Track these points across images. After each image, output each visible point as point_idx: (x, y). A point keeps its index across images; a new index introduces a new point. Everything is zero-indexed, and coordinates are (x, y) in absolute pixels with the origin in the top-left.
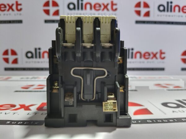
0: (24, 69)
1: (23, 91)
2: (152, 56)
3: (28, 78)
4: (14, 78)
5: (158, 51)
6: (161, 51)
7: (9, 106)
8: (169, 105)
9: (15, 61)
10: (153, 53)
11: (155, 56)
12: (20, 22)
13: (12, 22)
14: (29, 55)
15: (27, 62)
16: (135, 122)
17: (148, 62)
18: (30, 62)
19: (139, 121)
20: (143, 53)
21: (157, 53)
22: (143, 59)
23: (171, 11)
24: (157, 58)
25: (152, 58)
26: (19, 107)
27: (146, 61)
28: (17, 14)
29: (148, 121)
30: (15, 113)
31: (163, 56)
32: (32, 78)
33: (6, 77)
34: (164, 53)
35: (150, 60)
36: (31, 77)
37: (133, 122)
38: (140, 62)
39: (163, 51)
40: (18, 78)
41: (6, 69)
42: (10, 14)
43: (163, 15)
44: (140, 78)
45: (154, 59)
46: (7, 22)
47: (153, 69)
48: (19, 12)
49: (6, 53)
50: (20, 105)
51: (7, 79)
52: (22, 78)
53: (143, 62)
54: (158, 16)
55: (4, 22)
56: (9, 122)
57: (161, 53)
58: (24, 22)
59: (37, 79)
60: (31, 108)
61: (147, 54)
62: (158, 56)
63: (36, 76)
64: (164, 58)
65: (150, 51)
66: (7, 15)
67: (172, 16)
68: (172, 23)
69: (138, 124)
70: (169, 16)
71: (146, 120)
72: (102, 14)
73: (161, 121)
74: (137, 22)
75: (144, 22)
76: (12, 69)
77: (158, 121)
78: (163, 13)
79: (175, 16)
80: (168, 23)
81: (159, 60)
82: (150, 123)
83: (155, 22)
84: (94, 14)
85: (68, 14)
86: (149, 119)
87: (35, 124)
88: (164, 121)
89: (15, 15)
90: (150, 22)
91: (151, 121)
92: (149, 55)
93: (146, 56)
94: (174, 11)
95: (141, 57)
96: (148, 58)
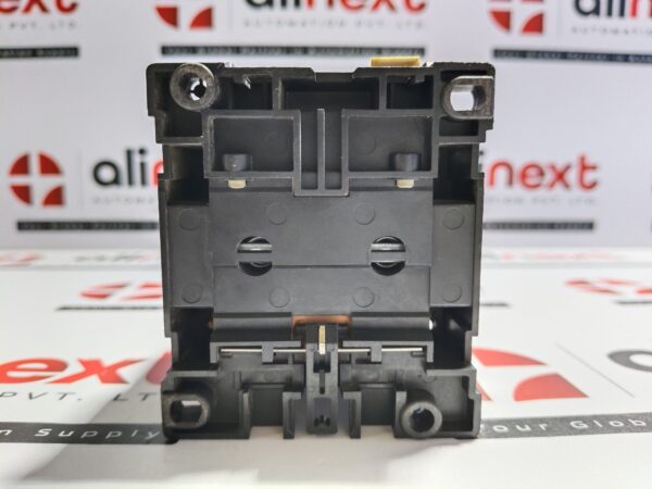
0: (87, 226)
1: (91, 308)
2: (549, 177)
3: (101, 259)
4: (52, 257)
5: (573, 159)
6: (583, 159)
7: (43, 366)
8: (636, 359)
9: (55, 197)
10: (553, 168)
11: (560, 176)
12: (72, 52)
13: (41, 53)
14: (107, 174)
15: (97, 200)
16: (528, 428)
17: (535, 200)
18: (107, 201)
19: (543, 426)
20: (518, 165)
21: (568, 168)
22: (518, 190)
23: (622, 13)
24: (567, 186)
25: (552, 185)
26: (80, 369)
27: (529, 195)
28: (61, 24)
29: (573, 424)
30: (65, 395)
31: (590, 177)
32: (118, 259)
33: (22, 254)
34: (594, 168)
35: (541, 193)
36: (112, 253)
37: (518, 427)
38: (508, 201)
39: (590, 161)
40: (67, 257)
41: (23, 226)
42: (34, 25)
43: (594, 30)
44: (508, 257)
45: (559, 188)
46: (23, 53)
47: (552, 226)
48: (67, 18)
49: (21, 166)
50: (84, 363)
51: (25, 263)
52: (81, 259)
53: (519, 201)
54: (574, 30)
55: (13, 53)
56: (44, 433)
57: (584, 167)
58: (83, 52)
59: (135, 263)
60: (123, 372)
61: (532, 172)
62: (572, 176)
63: (130, 252)
64: (593, 185)
65: (543, 159)
66: (24, 26)
67: (626, 32)
68: (625, 58)
69: (538, 436)
70: (616, 32)
71: (566, 420)
72: (370, 24)
73: (622, 424)
74: (498, 53)
75: (522, 54)
76: (45, 226)
77: (612, 423)
78: (592, 20)
79: (634, 31)
80: (611, 58)
81: (577, 192)
82: (582, 432)
83: (564, 56)
84: (342, 24)
85: (247, 24)
86: (577, 418)
87: (147, 438)
88: (633, 422)
89: (52, 27)
90: (546, 55)
91: (585, 426)
92: (541, 173)
93: (528, 176)
94: (634, 13)
95: (510, 182)
96: (536, 186)
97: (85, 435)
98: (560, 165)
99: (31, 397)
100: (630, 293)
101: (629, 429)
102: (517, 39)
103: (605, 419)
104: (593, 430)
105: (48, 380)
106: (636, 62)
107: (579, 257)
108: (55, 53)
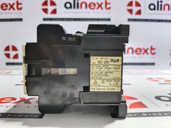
2: (143, 51)
5: (149, 47)
6: (151, 47)
7: (11, 99)
8: (162, 98)
10: (144, 49)
11: (146, 51)
12: (21, 20)
16: (131, 115)
17: (139, 57)
19: (135, 115)
20: (135, 49)
21: (148, 49)
24: (147, 54)
25: (144, 54)
28: (18, 13)
29: (143, 114)
31: (153, 51)
33: (8, 71)
34: (154, 49)
35: (141, 55)
37: (129, 115)
38: (132, 58)
41: (8, 64)
42: (11, 13)
43: (154, 14)
44: (132, 72)
45: (145, 54)
46: (8, 20)
47: (144, 64)
48: (19, 11)
49: (7, 49)
50: (21, 98)
51: (8, 73)
53: (135, 58)
54: (149, 14)
55: (6, 20)
56: (9, 115)
57: (152, 49)
58: (24, 20)
60: (31, 101)
64: (154, 54)
65: (141, 47)
66: (9, 13)
67: (162, 14)
68: (162, 21)
69: (134, 117)
70: (160, 14)
71: (141, 113)
72: (96, 13)
73: (156, 114)
74: (129, 20)
75: (135, 20)
76: (13, 64)
77: (153, 114)
78: (153, 11)
79: (164, 14)
80: (159, 21)
81: (150, 55)
82: (145, 116)
83: (146, 20)
84: (89, 13)
85: (65, 13)
86: (144, 113)
87: (35, 117)
88: (159, 114)
89: (16, 13)
90: (142, 20)
91: (146, 115)
92: (141, 51)
93: (137, 51)
94: (164, 9)
95: (133, 53)
96: (139, 54)
97: (19, 116)
98: (146, 49)
99: (7, 107)
100: (162, 81)
101: (158, 116)
102: (134, 16)
103: (151, 113)
104: (148, 116)
105: (11, 103)
106: (165, 22)
107: (151, 72)
108: (16, 20)
